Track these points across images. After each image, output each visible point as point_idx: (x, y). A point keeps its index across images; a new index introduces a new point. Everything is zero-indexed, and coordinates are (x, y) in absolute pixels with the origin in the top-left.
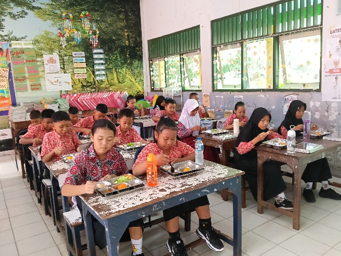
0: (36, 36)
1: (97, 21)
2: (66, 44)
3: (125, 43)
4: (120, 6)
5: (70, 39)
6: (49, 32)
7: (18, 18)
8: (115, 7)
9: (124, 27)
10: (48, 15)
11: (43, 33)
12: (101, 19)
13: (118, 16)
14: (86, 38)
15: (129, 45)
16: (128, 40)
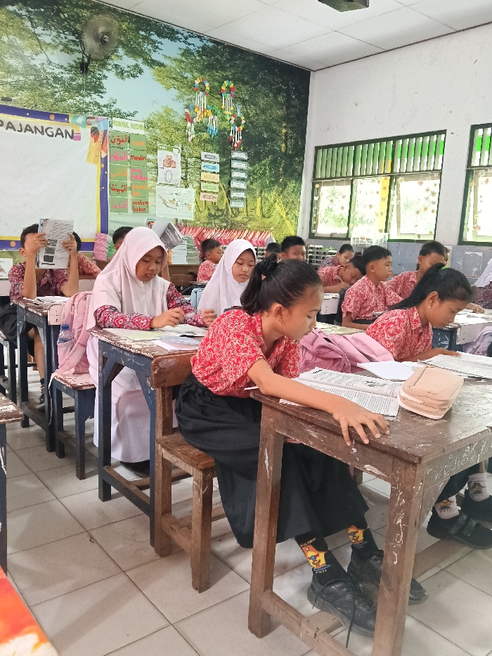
0: (151, 114)
1: (244, 102)
2: (194, 136)
3: (280, 147)
4: (280, 80)
5: (201, 128)
6: (171, 110)
7: (128, 76)
8: (274, 80)
9: (281, 118)
10: (174, 78)
11: (161, 111)
12: (250, 98)
13: (275, 97)
14: (225, 129)
15: (286, 151)
16: (285, 142)
